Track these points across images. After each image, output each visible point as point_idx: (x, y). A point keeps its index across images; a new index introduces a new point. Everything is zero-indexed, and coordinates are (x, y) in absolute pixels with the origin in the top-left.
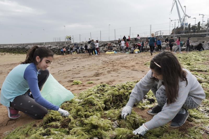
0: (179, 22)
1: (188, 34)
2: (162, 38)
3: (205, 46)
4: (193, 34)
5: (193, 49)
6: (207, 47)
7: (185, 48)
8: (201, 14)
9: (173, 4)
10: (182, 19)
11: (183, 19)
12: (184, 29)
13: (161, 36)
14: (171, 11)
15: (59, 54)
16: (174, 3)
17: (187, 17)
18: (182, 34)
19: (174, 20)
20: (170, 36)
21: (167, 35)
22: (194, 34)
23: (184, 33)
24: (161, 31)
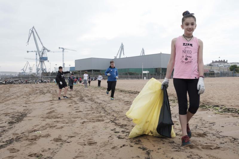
0: (37, 54)
9: (30, 34)
10: (40, 52)
11: (42, 52)
14: (28, 42)
16: (30, 33)
17: (46, 51)
19: (31, 51)
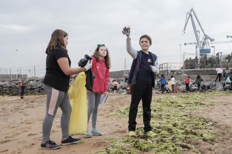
1: (203, 69)
2: (169, 73)
3: (218, 86)
4: (210, 69)
5: (205, 90)
6: (220, 88)
7: (195, 88)
8: (229, 36)
9: (187, 19)
10: (201, 42)
11: (203, 43)
12: (199, 62)
13: (168, 70)
14: (184, 30)
15: (13, 95)
16: (188, 17)
17: (209, 40)
18: (196, 69)
19: (189, 43)
20: (180, 71)
21: (177, 70)
22: (212, 70)
23: (199, 68)
24: (167, 63)
